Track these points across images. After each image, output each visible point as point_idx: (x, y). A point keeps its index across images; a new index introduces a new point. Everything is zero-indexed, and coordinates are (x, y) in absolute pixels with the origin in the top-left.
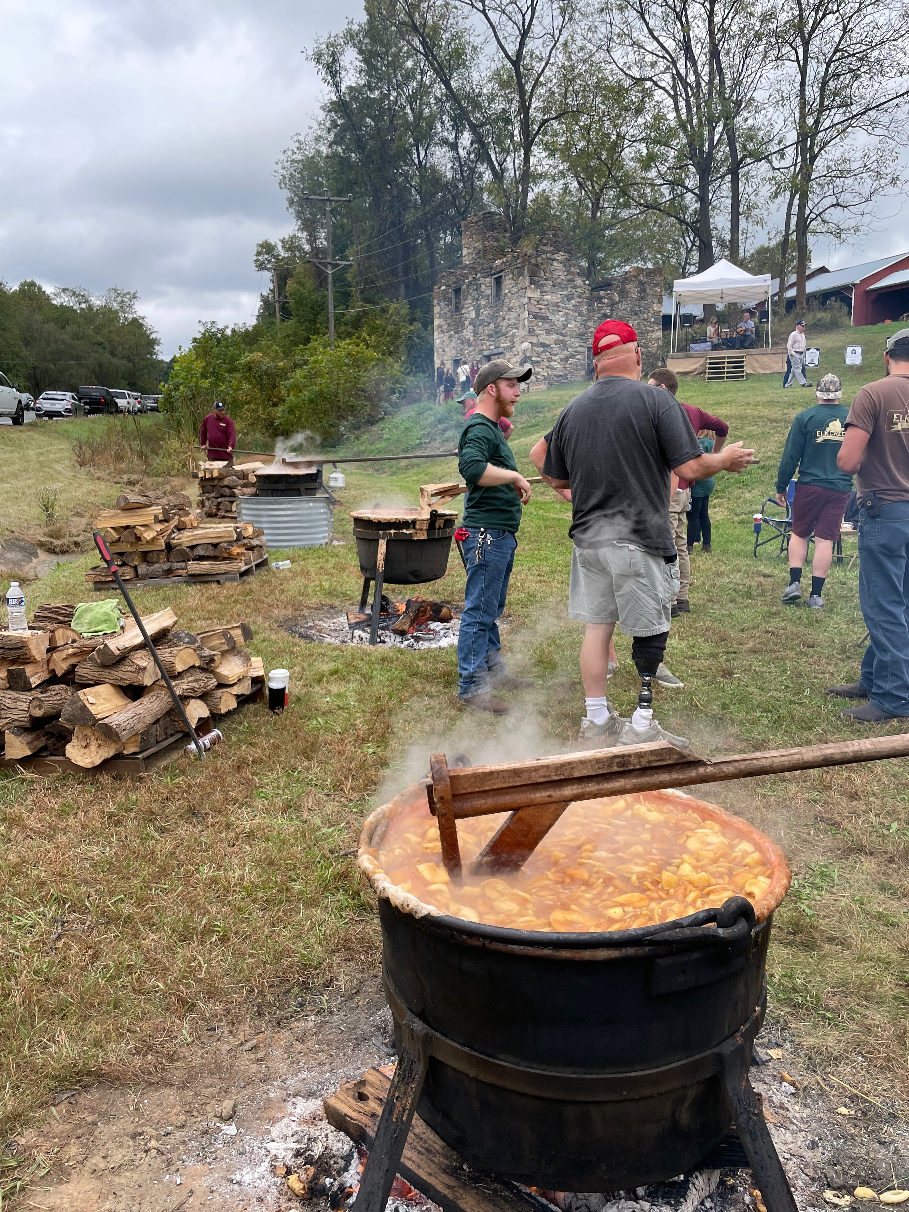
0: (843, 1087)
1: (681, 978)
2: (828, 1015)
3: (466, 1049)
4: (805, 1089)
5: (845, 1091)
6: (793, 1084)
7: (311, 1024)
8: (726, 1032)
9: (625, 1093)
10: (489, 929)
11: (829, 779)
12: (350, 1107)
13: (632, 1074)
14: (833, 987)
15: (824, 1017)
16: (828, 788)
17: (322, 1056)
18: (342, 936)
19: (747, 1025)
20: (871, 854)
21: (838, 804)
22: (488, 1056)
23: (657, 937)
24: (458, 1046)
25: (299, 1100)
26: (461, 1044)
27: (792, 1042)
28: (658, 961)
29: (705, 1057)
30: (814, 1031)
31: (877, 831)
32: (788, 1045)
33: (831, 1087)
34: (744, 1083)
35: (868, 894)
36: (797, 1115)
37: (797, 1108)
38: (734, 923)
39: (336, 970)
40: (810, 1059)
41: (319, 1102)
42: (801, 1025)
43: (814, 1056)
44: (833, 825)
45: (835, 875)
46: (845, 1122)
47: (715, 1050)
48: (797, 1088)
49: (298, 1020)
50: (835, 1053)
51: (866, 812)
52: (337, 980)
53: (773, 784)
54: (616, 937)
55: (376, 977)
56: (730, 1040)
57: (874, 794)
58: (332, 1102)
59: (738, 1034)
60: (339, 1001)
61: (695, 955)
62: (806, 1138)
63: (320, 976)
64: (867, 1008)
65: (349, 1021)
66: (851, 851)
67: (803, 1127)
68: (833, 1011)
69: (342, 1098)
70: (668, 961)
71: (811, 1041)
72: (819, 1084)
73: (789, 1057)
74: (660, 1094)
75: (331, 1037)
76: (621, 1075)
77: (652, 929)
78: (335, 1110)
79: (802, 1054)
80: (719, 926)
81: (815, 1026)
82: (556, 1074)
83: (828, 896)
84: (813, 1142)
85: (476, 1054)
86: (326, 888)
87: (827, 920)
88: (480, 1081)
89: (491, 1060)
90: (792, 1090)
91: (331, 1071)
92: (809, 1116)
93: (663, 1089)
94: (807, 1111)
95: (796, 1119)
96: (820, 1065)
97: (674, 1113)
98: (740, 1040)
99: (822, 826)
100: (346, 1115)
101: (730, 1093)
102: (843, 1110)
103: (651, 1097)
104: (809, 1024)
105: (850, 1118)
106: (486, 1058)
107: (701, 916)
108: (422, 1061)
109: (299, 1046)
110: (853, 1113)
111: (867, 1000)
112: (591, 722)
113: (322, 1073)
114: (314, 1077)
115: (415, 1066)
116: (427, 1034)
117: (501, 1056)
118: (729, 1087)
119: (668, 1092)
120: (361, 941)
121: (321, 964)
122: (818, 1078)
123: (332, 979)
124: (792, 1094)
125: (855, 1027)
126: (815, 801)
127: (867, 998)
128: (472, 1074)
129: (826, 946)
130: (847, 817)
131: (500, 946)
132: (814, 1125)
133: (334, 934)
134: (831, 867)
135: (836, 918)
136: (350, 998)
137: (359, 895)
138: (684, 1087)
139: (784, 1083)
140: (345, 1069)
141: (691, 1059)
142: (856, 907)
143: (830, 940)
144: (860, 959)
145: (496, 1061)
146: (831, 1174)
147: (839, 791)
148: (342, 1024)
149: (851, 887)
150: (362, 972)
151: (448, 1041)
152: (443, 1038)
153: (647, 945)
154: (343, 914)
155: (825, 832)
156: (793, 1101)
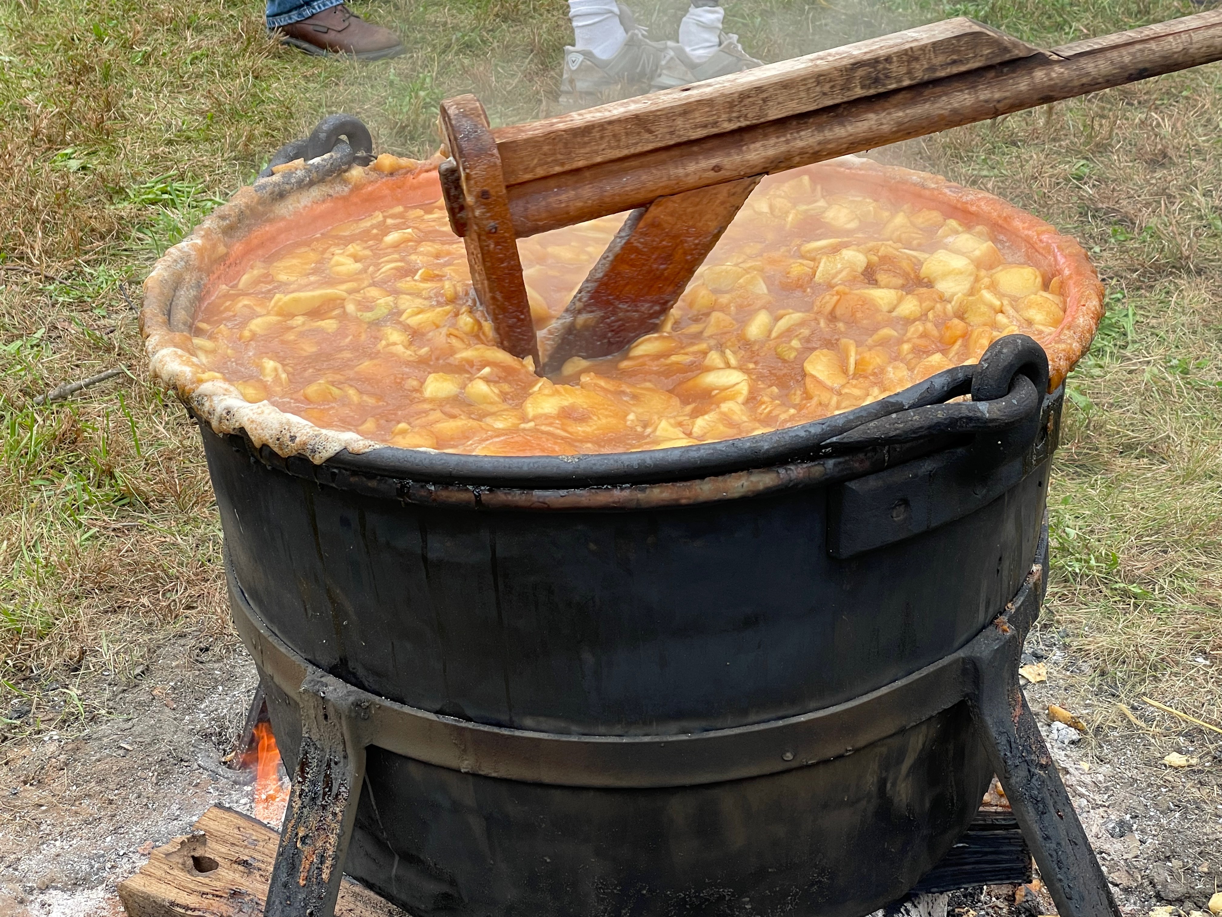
0: (1172, 717)
1: (899, 515)
2: (1134, 589)
3: (450, 720)
4: (1098, 729)
5: (1177, 723)
6: (1073, 724)
7: (52, 748)
8: (981, 618)
9: (789, 756)
10: (488, 466)
11: (1104, 132)
12: (181, 888)
13: (802, 718)
14: (1139, 537)
15: (1125, 593)
16: (1102, 148)
17: (88, 807)
18: (89, 562)
19: (1020, 600)
20: (1199, 272)
21: (1128, 178)
22: (500, 725)
23: (854, 435)
24: (432, 716)
25: (54, 897)
26: (437, 712)
27: (1066, 647)
28: (853, 485)
29: (943, 669)
30: (1107, 622)
31: (1209, 226)
32: (1057, 655)
33: (1149, 720)
34: (1018, 711)
35: (1196, 352)
36: (1087, 779)
37: (1085, 766)
38: (1010, 388)
39: (88, 634)
40: (1103, 674)
41: (99, 893)
42: (1081, 615)
43: (1110, 668)
44: (1119, 222)
45: (1129, 325)
46: (1179, 781)
47: (961, 654)
48: (1081, 731)
49: (19, 743)
50: (1153, 657)
51: (1185, 188)
52: (95, 653)
53: (991, 152)
54: (766, 446)
55: (183, 636)
56: (989, 631)
57: (1199, 152)
58: (137, 883)
59: (1004, 618)
60: (107, 694)
61: (927, 466)
62: (1106, 819)
63: (54, 650)
64: (1209, 567)
65: (137, 729)
66: (1159, 270)
67: (1099, 799)
68: (1141, 581)
69: (159, 873)
70: (873, 483)
71: (1104, 640)
72: (1124, 716)
73: (1062, 677)
74: (857, 751)
75: (100, 766)
76: (781, 723)
77: (840, 422)
78: (147, 897)
79: (1086, 668)
80: (975, 399)
81: (1108, 614)
82: (647, 739)
83: (1116, 366)
84: (1121, 823)
85: (471, 725)
86: (32, 469)
87: (1117, 412)
88: (486, 778)
89: (505, 732)
90: (1074, 735)
91: (115, 831)
92: (1110, 778)
93: (862, 741)
94: (1106, 769)
95: (1085, 785)
96: (1124, 683)
97: (882, 783)
98: (1010, 631)
99: (1095, 228)
100: (172, 904)
101: (993, 732)
102: (1175, 759)
103: (840, 757)
104: (1096, 610)
105: (1191, 771)
106: (496, 730)
107: (938, 383)
108: (351, 757)
109: (32, 794)
110: (1194, 761)
111: (1207, 553)
112: (588, 54)
113: (94, 839)
114: (80, 848)
115: (336, 772)
116: (357, 704)
117: (528, 722)
118: (989, 721)
119: (872, 745)
120: (134, 568)
121: (50, 626)
122: (1124, 707)
123: (83, 653)
124: (1073, 742)
125: (1187, 605)
126: (1079, 178)
127: (1205, 549)
128: (465, 766)
129: (1119, 461)
130: (1147, 205)
131: (517, 497)
132: (1121, 793)
133: (69, 562)
134: (1119, 307)
135: (1135, 407)
136: (132, 685)
137: (112, 476)
138: (902, 731)
139: (1057, 725)
140: (145, 824)
141: (915, 676)
142: (1175, 379)
143: (1127, 449)
144: (1189, 478)
145: (518, 733)
146: (1161, 875)
147: (1128, 153)
148: (123, 738)
149: (1160, 343)
150: (148, 631)
151: (406, 709)
152: (396, 706)
153: (828, 456)
154: (83, 518)
155: (1103, 239)
156: (1075, 753)
